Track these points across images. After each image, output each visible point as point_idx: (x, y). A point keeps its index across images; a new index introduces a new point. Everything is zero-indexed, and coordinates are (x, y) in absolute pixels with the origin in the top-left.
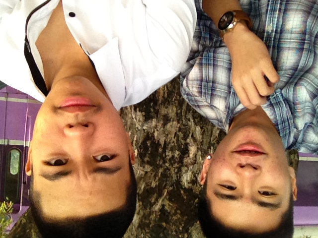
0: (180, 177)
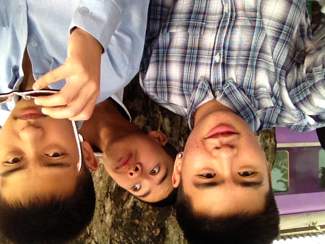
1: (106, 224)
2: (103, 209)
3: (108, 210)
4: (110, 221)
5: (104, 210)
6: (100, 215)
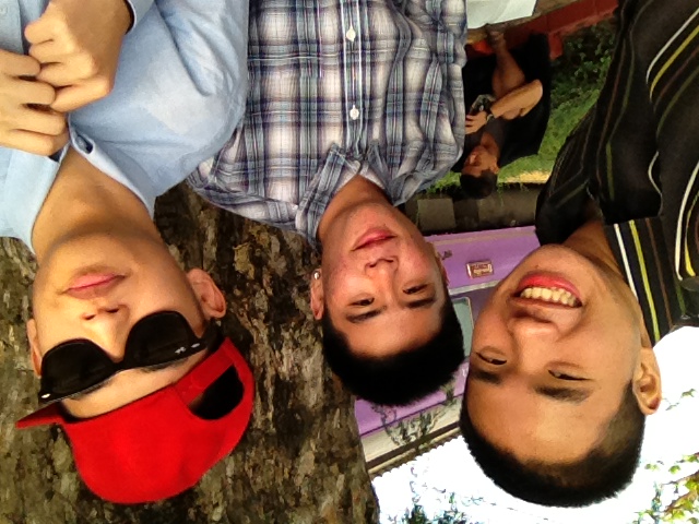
1: (61, 497)
2: (49, 467)
3: (63, 465)
4: (73, 488)
5: (53, 467)
6: (42, 483)
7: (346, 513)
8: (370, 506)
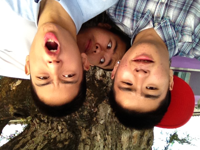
0: (95, 73)
7: (141, 138)
8: (150, 138)
